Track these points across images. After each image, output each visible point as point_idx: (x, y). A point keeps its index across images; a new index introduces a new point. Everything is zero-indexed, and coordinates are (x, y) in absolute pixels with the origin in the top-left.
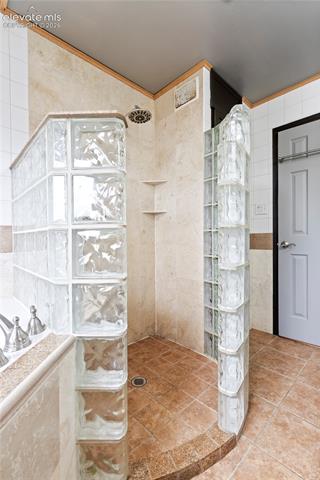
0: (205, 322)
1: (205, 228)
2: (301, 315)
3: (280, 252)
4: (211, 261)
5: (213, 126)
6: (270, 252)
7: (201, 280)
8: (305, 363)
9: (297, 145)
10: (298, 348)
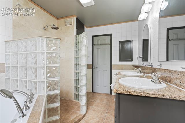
0: (74, 90)
1: (75, 63)
2: (99, 86)
3: (94, 69)
4: (77, 73)
5: (77, 35)
6: (91, 69)
7: (74, 79)
8: (99, 97)
9: (98, 42)
10: (98, 94)
